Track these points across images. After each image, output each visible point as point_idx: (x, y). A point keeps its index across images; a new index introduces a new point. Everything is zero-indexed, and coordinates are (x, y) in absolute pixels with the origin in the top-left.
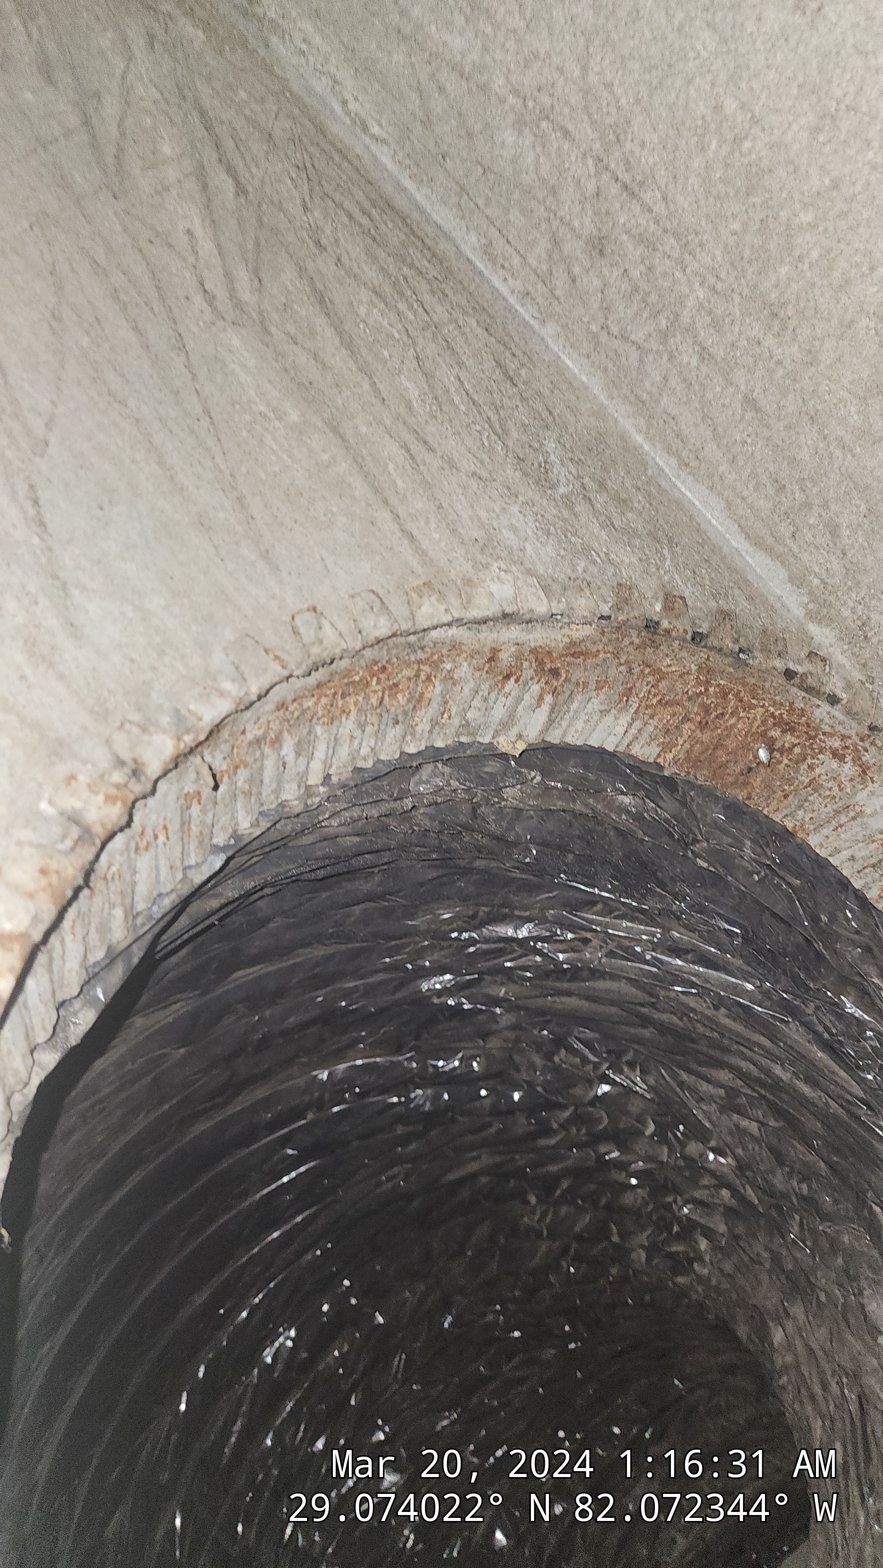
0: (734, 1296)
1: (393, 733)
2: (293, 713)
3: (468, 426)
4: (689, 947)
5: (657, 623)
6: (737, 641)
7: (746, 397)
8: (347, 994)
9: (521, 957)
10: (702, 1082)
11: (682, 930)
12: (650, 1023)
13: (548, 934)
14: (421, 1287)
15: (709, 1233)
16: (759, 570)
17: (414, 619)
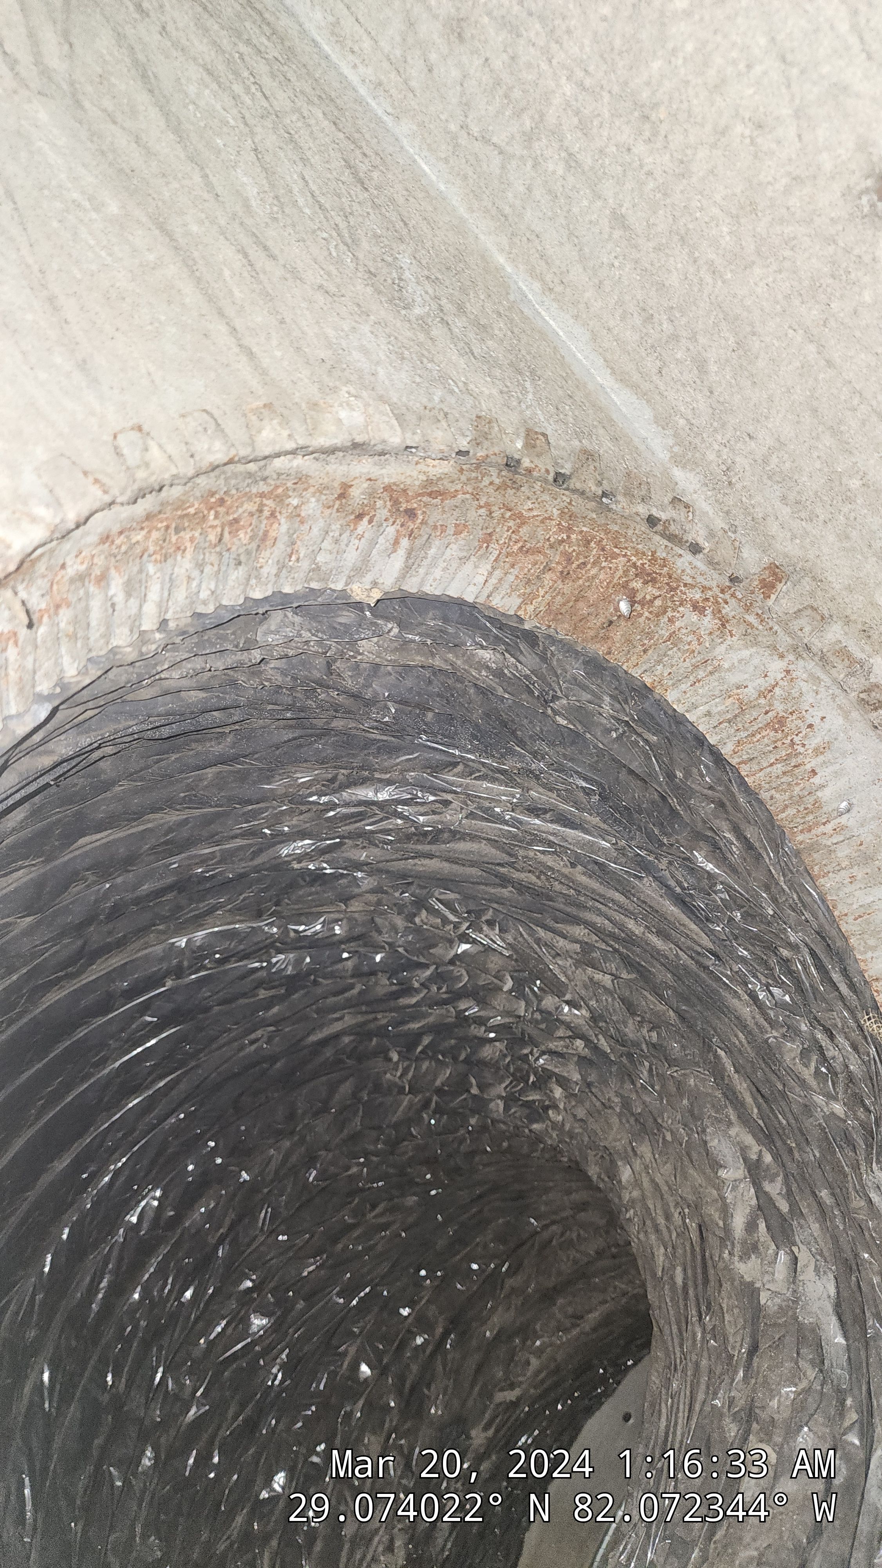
0: (586, 1139)
1: (236, 575)
2: (119, 547)
3: (314, 232)
4: (547, 806)
5: (518, 462)
6: (599, 483)
7: (613, 212)
8: (203, 861)
9: (381, 820)
10: (558, 938)
11: (541, 790)
12: (509, 881)
13: (409, 796)
14: (287, 1144)
15: (563, 1082)
16: (624, 410)
17: (252, 443)
